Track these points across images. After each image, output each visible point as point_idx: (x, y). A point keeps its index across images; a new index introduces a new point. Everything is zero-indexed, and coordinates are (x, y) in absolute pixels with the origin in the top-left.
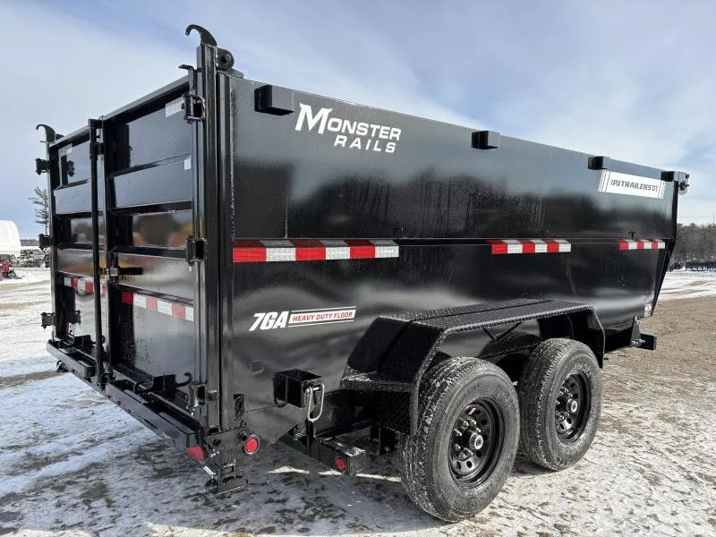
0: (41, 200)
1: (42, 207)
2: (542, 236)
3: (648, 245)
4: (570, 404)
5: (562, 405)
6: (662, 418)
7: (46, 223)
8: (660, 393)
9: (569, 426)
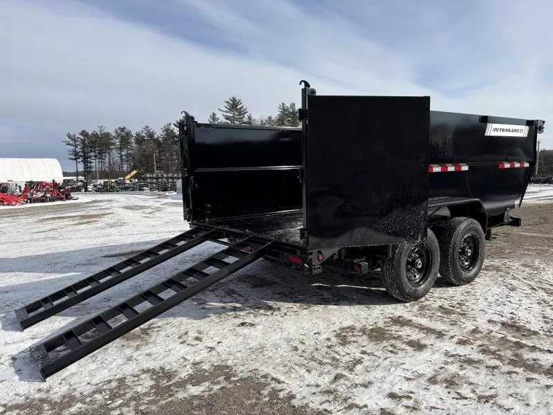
0: (72, 142)
1: (72, 148)
2: (452, 162)
3: (517, 165)
4: (467, 252)
5: (463, 252)
6: (524, 265)
7: (76, 159)
8: (526, 254)
9: (467, 263)
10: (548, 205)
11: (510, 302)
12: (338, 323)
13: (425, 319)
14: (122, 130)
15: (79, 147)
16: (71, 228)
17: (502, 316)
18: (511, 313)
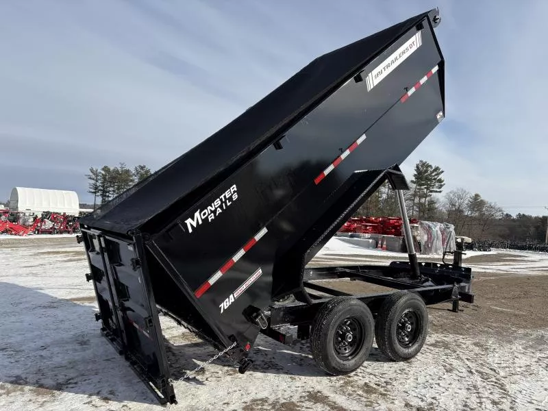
0: (93, 176)
1: (93, 182)
4: (407, 327)
5: (403, 326)
6: (476, 344)
7: (95, 193)
8: (484, 332)
9: (407, 339)
10: (538, 276)
11: (439, 384)
12: (253, 394)
13: (344, 397)
14: (142, 168)
15: (100, 182)
16: (58, 265)
17: (423, 401)
18: (433, 398)
